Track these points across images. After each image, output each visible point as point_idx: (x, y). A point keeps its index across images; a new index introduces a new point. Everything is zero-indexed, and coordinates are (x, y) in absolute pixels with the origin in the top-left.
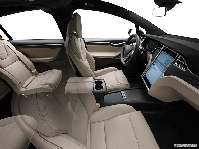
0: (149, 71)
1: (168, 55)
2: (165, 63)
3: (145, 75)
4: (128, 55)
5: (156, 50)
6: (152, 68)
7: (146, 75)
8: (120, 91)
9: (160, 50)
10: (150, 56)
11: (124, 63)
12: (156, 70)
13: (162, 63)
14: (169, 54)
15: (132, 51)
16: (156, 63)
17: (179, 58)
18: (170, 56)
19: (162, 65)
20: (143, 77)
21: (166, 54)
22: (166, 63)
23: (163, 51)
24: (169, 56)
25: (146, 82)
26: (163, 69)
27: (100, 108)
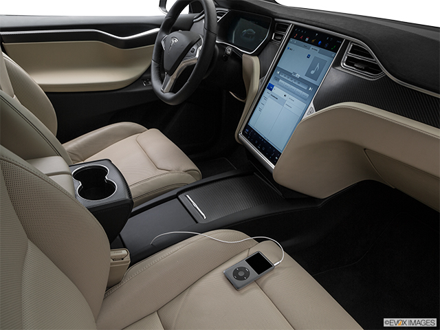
0: (260, 110)
1: (312, 47)
2: (308, 74)
3: (247, 126)
4: (183, 65)
5: (270, 40)
6: (266, 99)
7: (251, 124)
8: (176, 197)
9: (281, 40)
10: (254, 63)
11: (169, 96)
12: (283, 102)
13: (298, 76)
14: (316, 44)
15: (195, 47)
16: (277, 79)
17: (350, 47)
18: (318, 49)
19: (301, 80)
20: (244, 134)
21: (305, 47)
22: (313, 72)
23: (291, 40)
24: (315, 51)
25: (256, 146)
26: (307, 91)
27: (131, 265)
